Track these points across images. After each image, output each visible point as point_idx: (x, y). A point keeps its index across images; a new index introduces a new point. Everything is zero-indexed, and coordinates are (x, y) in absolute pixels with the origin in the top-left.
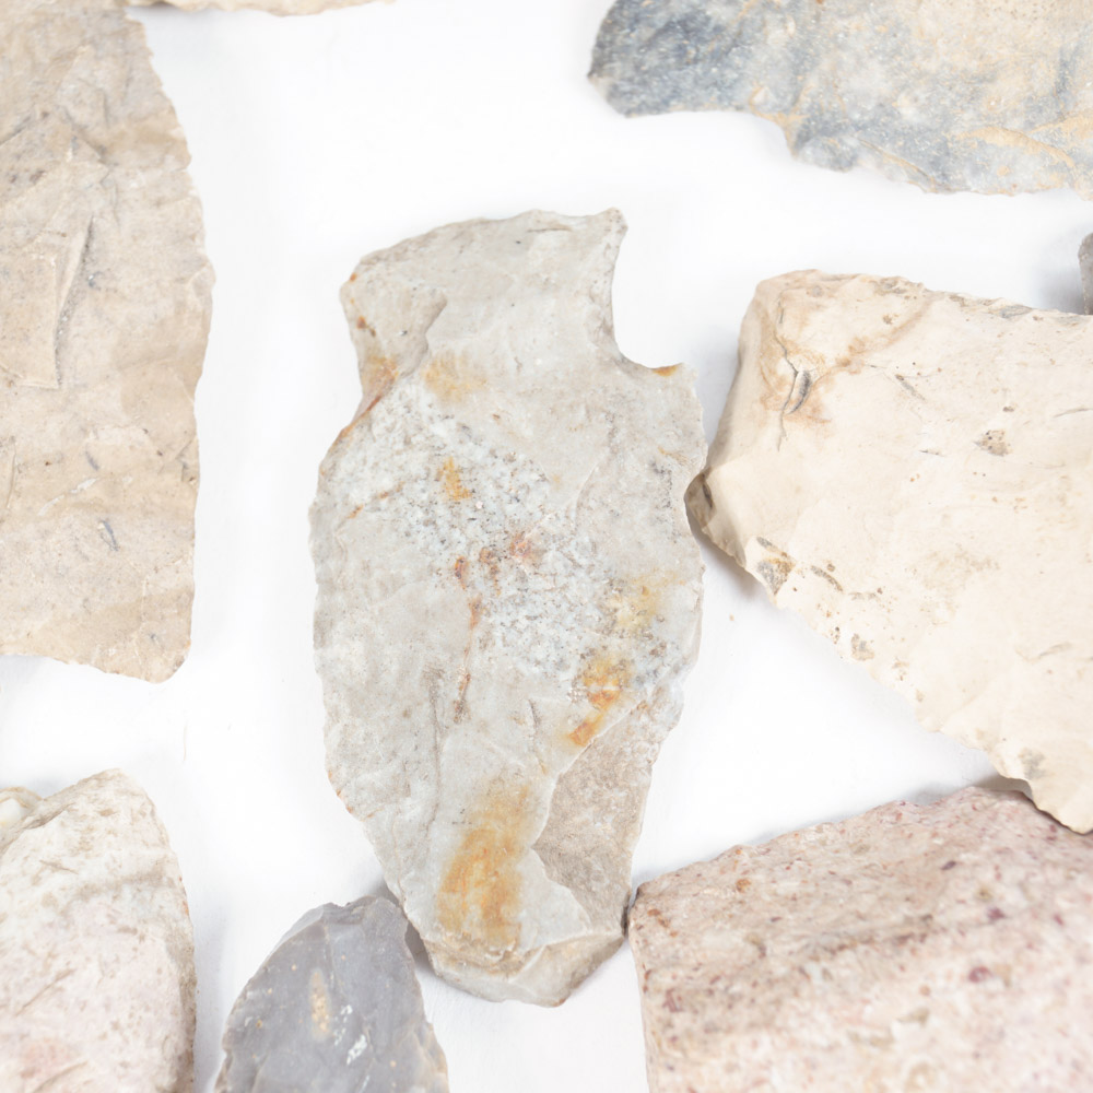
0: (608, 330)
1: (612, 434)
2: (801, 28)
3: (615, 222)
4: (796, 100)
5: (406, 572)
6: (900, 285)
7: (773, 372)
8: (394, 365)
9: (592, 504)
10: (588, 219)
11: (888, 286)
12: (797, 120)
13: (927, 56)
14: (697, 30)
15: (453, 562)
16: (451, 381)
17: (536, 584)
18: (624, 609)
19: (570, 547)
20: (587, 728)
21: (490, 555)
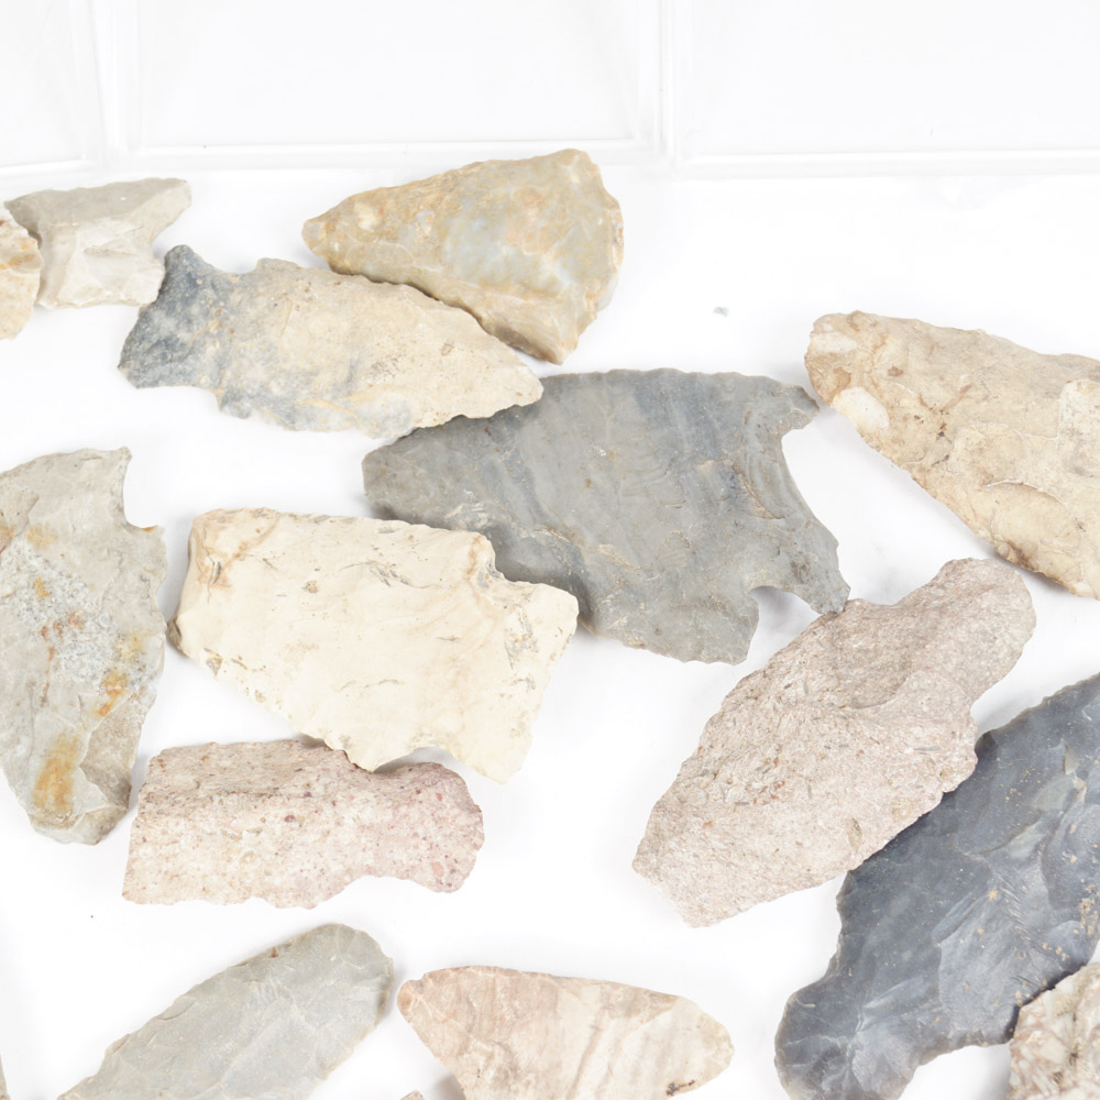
0: (121, 509)
1: (120, 562)
2: (223, 345)
3: (126, 454)
4: (220, 382)
5: (17, 635)
6: (265, 512)
7: (202, 564)
8: (12, 530)
9: (110, 597)
10: (112, 452)
11: (259, 513)
12: (222, 392)
13: (285, 361)
14: (172, 345)
15: (40, 629)
16: (40, 538)
17: (82, 637)
18: (125, 649)
19: (99, 620)
20: (106, 707)
21: (59, 624)
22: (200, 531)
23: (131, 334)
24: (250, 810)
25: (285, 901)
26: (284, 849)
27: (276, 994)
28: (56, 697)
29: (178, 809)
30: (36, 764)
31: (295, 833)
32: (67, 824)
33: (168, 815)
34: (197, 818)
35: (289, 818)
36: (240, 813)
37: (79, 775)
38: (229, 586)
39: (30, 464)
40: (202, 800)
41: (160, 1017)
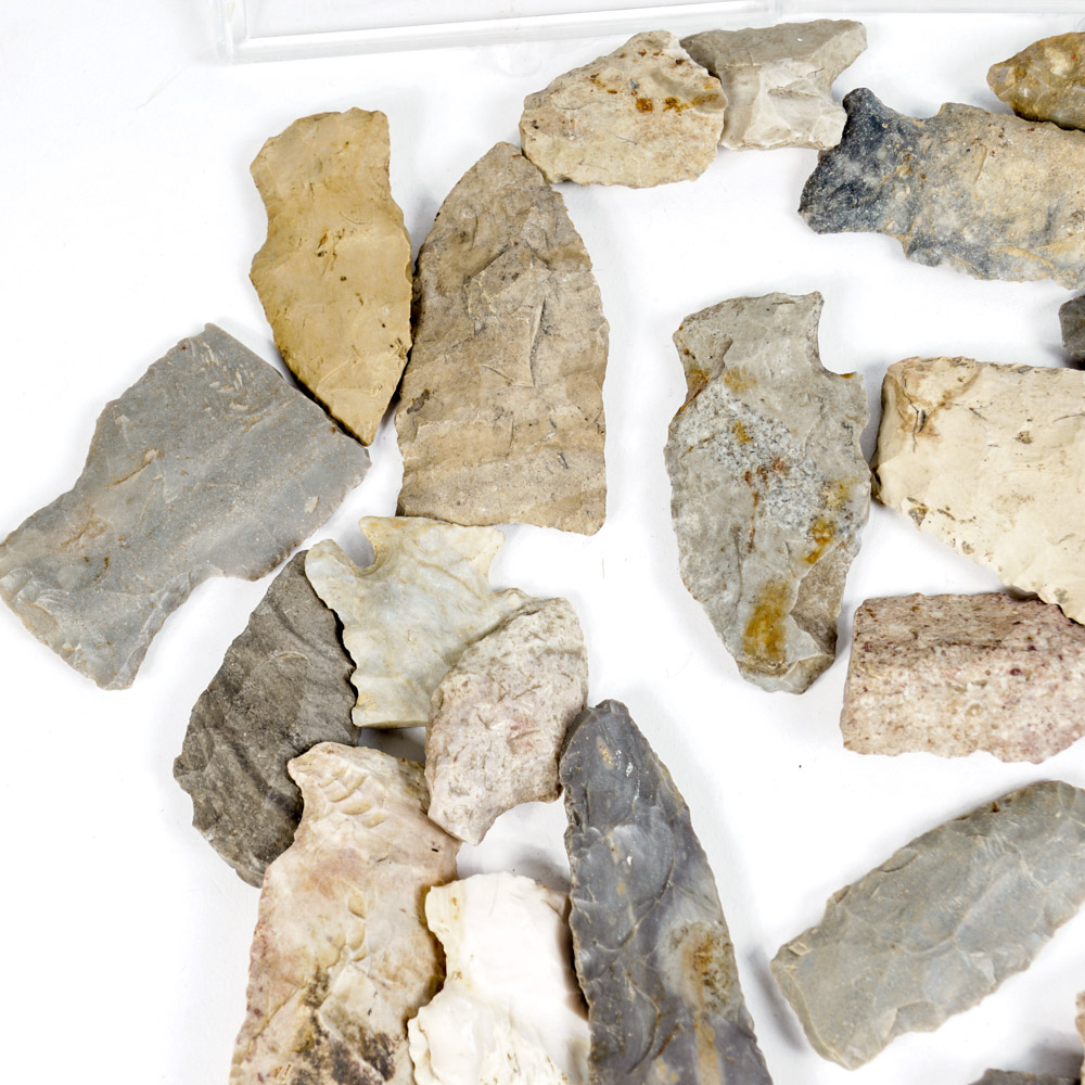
0: (817, 355)
1: (822, 408)
2: (914, 191)
3: (817, 298)
4: (909, 229)
5: (719, 479)
6: (963, 361)
7: (905, 412)
8: (707, 374)
9: (813, 444)
10: (804, 297)
11: (957, 362)
12: (909, 239)
13: (979, 208)
14: (858, 190)
15: (744, 474)
16: (738, 382)
17: (786, 483)
18: (832, 496)
19: (803, 466)
20: (814, 556)
21: (763, 470)
22: (899, 379)
23: (811, 178)
24: (974, 662)
25: (1012, 755)
26: (1011, 702)
27: (1003, 849)
28: (763, 544)
29: (899, 660)
30: (745, 610)
31: (1022, 686)
32: (780, 672)
33: (891, 664)
34: (921, 669)
35: (1015, 672)
36: (965, 665)
37: (790, 623)
38: (936, 435)
39: (719, 307)
40: (923, 650)
41: (880, 869)
